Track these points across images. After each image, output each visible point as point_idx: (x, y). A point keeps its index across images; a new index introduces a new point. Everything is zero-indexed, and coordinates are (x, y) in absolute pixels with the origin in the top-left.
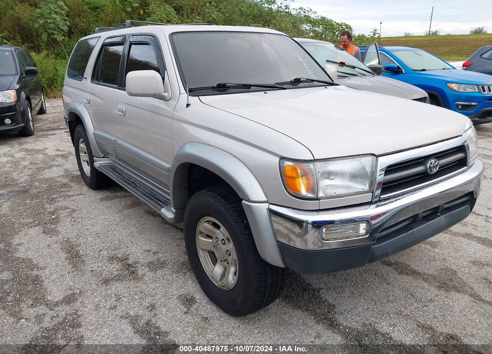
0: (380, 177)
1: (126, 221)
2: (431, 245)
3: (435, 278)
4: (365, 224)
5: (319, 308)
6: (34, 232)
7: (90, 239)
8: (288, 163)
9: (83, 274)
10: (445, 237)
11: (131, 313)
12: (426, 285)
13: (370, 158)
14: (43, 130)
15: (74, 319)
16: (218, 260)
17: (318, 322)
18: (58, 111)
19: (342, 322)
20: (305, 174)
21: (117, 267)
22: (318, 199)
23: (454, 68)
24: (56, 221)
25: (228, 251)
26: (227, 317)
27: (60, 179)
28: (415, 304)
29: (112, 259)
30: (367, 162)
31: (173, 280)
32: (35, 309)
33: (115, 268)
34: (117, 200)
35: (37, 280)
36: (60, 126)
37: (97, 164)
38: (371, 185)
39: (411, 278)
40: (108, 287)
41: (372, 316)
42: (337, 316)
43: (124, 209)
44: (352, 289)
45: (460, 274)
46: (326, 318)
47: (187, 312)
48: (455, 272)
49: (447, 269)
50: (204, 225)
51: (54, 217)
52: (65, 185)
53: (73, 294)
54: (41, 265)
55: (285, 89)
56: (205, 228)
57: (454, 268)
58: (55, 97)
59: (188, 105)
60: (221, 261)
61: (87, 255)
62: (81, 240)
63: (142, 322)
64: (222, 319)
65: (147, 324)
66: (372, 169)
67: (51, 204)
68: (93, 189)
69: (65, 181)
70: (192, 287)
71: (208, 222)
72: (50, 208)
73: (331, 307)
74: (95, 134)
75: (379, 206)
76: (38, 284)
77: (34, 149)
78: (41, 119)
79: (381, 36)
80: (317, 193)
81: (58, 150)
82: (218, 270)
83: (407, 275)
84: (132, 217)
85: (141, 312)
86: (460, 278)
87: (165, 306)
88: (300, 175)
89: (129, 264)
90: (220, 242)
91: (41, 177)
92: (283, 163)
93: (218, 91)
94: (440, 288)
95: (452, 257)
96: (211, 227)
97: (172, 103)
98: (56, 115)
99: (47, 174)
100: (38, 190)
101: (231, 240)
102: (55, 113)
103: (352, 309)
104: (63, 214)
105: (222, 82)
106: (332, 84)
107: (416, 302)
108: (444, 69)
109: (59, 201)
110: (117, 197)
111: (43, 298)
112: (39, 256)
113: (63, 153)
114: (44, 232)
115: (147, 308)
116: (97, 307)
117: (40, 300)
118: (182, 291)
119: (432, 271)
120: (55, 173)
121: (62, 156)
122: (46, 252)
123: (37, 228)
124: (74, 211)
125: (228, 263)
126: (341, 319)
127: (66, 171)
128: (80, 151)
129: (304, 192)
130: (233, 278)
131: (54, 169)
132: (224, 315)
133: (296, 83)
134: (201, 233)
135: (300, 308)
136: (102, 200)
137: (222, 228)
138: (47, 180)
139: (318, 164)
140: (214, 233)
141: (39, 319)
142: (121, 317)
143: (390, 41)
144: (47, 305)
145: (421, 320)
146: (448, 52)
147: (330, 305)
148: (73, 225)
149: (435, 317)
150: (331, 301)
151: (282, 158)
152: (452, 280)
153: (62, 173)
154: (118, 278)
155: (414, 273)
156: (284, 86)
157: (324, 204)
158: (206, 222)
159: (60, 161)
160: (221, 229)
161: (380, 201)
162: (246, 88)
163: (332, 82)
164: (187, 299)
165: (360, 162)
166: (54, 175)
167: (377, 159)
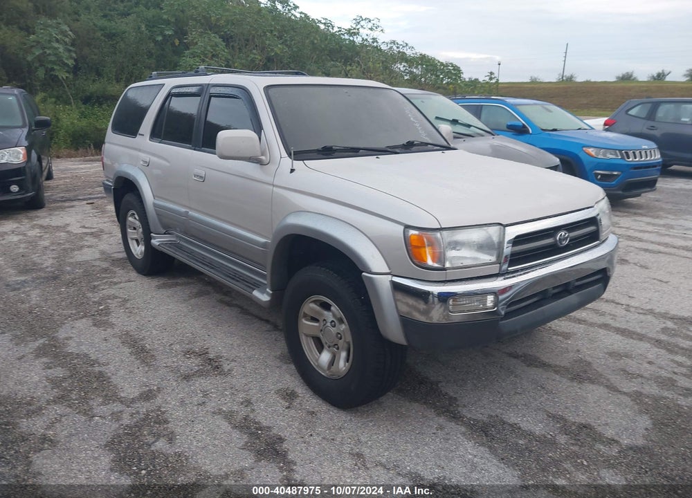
0: (508, 250)
1: (196, 312)
2: (563, 337)
3: (567, 370)
4: (492, 296)
5: (439, 401)
6: (82, 324)
7: (154, 332)
8: (412, 232)
9: (156, 370)
10: (580, 328)
11: (224, 409)
12: (558, 377)
13: (497, 228)
14: (55, 201)
15: (158, 415)
16: (326, 346)
17: (438, 415)
18: (69, 175)
19: (465, 414)
20: (431, 244)
21: (196, 362)
22: (444, 269)
23: (592, 129)
24: (107, 312)
25: (339, 334)
26: (335, 411)
27: (97, 263)
28: (546, 396)
29: (188, 353)
30: (494, 232)
31: (267, 374)
32: (108, 407)
33: (193, 363)
34: (179, 288)
35: (101, 376)
36: (77, 196)
37: (155, 242)
38: (499, 257)
39: (541, 370)
40: (191, 383)
41: (499, 408)
42: (460, 409)
43: (190, 298)
44: (475, 382)
45: (595, 366)
46: (448, 411)
47: (289, 407)
48: (590, 363)
49: (581, 361)
50: (310, 306)
51: (101, 307)
52: (105, 270)
53: (150, 391)
54: (102, 360)
55: (398, 153)
56: (312, 309)
57: (589, 359)
58: (58, 157)
59: (292, 171)
60: (329, 347)
61: (156, 350)
62: (144, 333)
63: (239, 417)
64: (331, 413)
65: (245, 419)
66: (500, 239)
67: (94, 292)
68: (144, 275)
69: (105, 265)
70: (291, 380)
71: (315, 302)
72: (96, 297)
73: (453, 400)
74: (155, 205)
75: (507, 278)
76: (104, 381)
77: (50, 226)
78: (49, 187)
79: (500, 81)
80: (444, 263)
81: (84, 227)
82: (325, 357)
83: (537, 367)
84: (203, 308)
85: (235, 408)
86: (595, 370)
87: (262, 401)
88: (426, 244)
89: (209, 359)
90: (329, 324)
91: (71, 260)
92: (408, 232)
93: (323, 154)
94: (572, 379)
95: (587, 348)
96: (318, 308)
97: (272, 167)
98: (68, 181)
99: (80, 256)
100: (73, 276)
101: (345, 320)
102: (65, 178)
103: (476, 401)
104: (113, 304)
105: (328, 144)
106: (449, 148)
107: (546, 393)
108: (579, 129)
109: (103, 289)
110: (177, 284)
111: (115, 394)
112: (96, 351)
113: (93, 230)
114: (95, 325)
115: (242, 404)
116: (182, 402)
117: (111, 396)
118: (280, 386)
119: (565, 363)
120: (87, 255)
121: (92, 234)
122: (104, 346)
123: (84, 320)
124: (126, 301)
125: (338, 349)
126: (464, 412)
127: (103, 253)
128: (128, 226)
129: (430, 262)
130: (345, 364)
131: (86, 250)
132: (332, 408)
133: (409, 147)
134: (305, 316)
135: (417, 401)
136: (159, 287)
137: (334, 308)
138: (80, 264)
139: (445, 233)
140: (322, 315)
141: (116, 416)
142: (213, 413)
143: (512, 87)
144: (121, 402)
145: (552, 411)
146: (587, 104)
147: (451, 398)
148: (129, 317)
149: (566, 408)
150: (452, 394)
151: (407, 227)
152: (585, 372)
153: (98, 256)
154: (200, 373)
155: (544, 366)
156: (397, 150)
157: (451, 275)
158: (311, 302)
159: (91, 240)
160: (332, 308)
161: (508, 273)
162: (354, 152)
163: (448, 146)
164: (287, 393)
165: (487, 232)
166: (89, 258)
167: (504, 229)
